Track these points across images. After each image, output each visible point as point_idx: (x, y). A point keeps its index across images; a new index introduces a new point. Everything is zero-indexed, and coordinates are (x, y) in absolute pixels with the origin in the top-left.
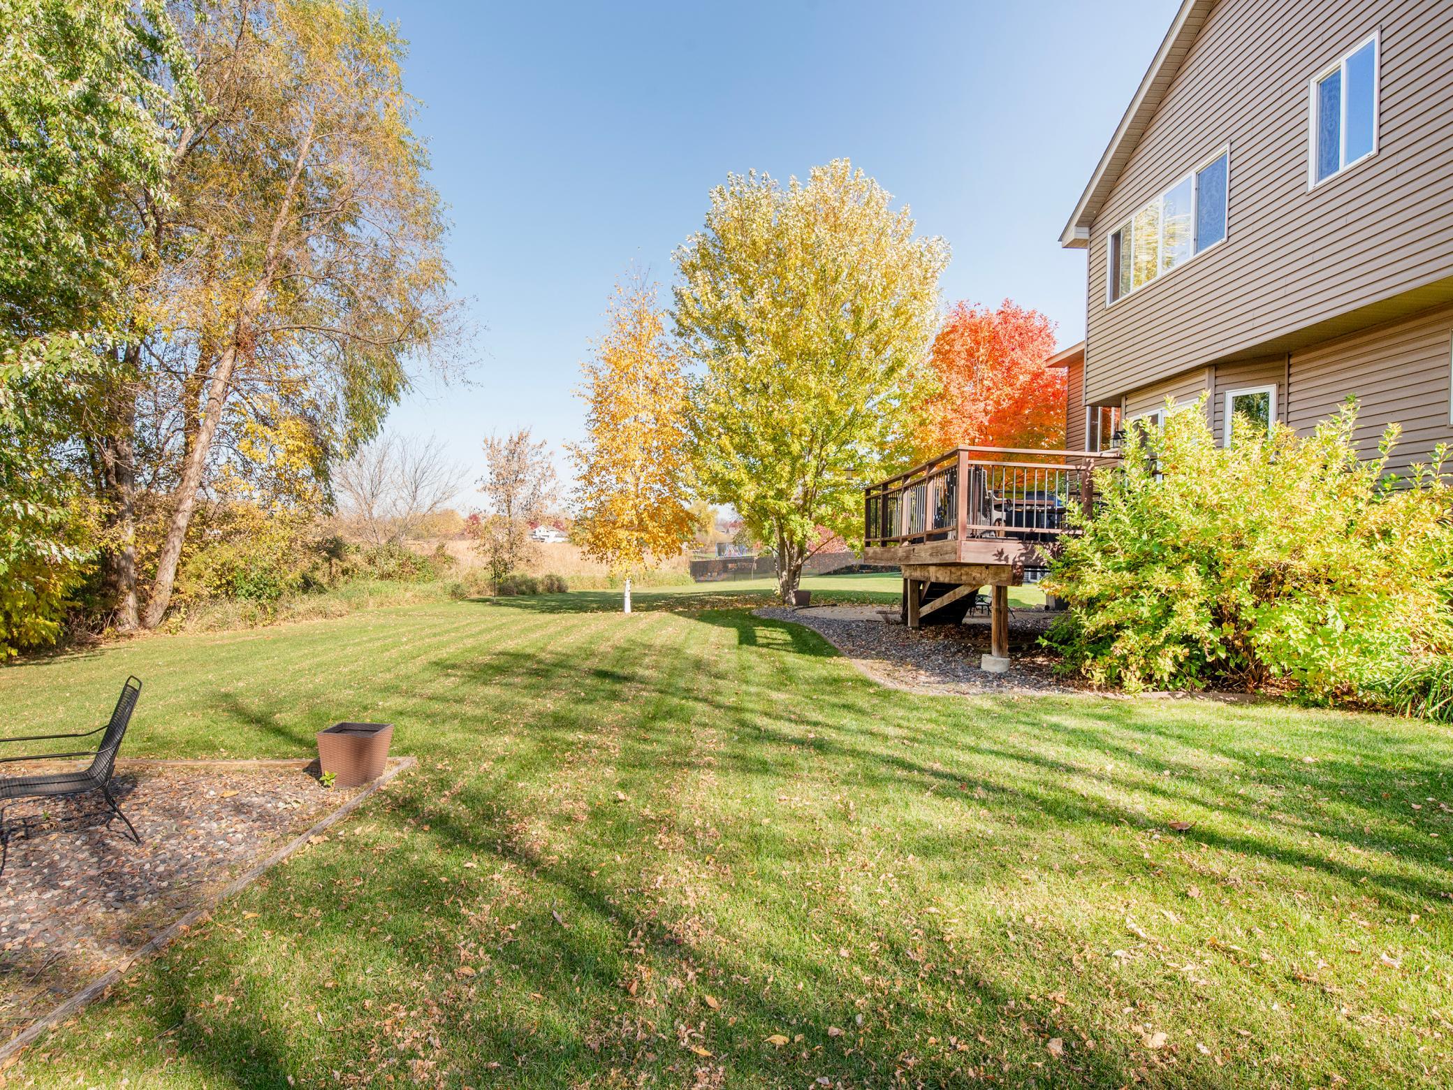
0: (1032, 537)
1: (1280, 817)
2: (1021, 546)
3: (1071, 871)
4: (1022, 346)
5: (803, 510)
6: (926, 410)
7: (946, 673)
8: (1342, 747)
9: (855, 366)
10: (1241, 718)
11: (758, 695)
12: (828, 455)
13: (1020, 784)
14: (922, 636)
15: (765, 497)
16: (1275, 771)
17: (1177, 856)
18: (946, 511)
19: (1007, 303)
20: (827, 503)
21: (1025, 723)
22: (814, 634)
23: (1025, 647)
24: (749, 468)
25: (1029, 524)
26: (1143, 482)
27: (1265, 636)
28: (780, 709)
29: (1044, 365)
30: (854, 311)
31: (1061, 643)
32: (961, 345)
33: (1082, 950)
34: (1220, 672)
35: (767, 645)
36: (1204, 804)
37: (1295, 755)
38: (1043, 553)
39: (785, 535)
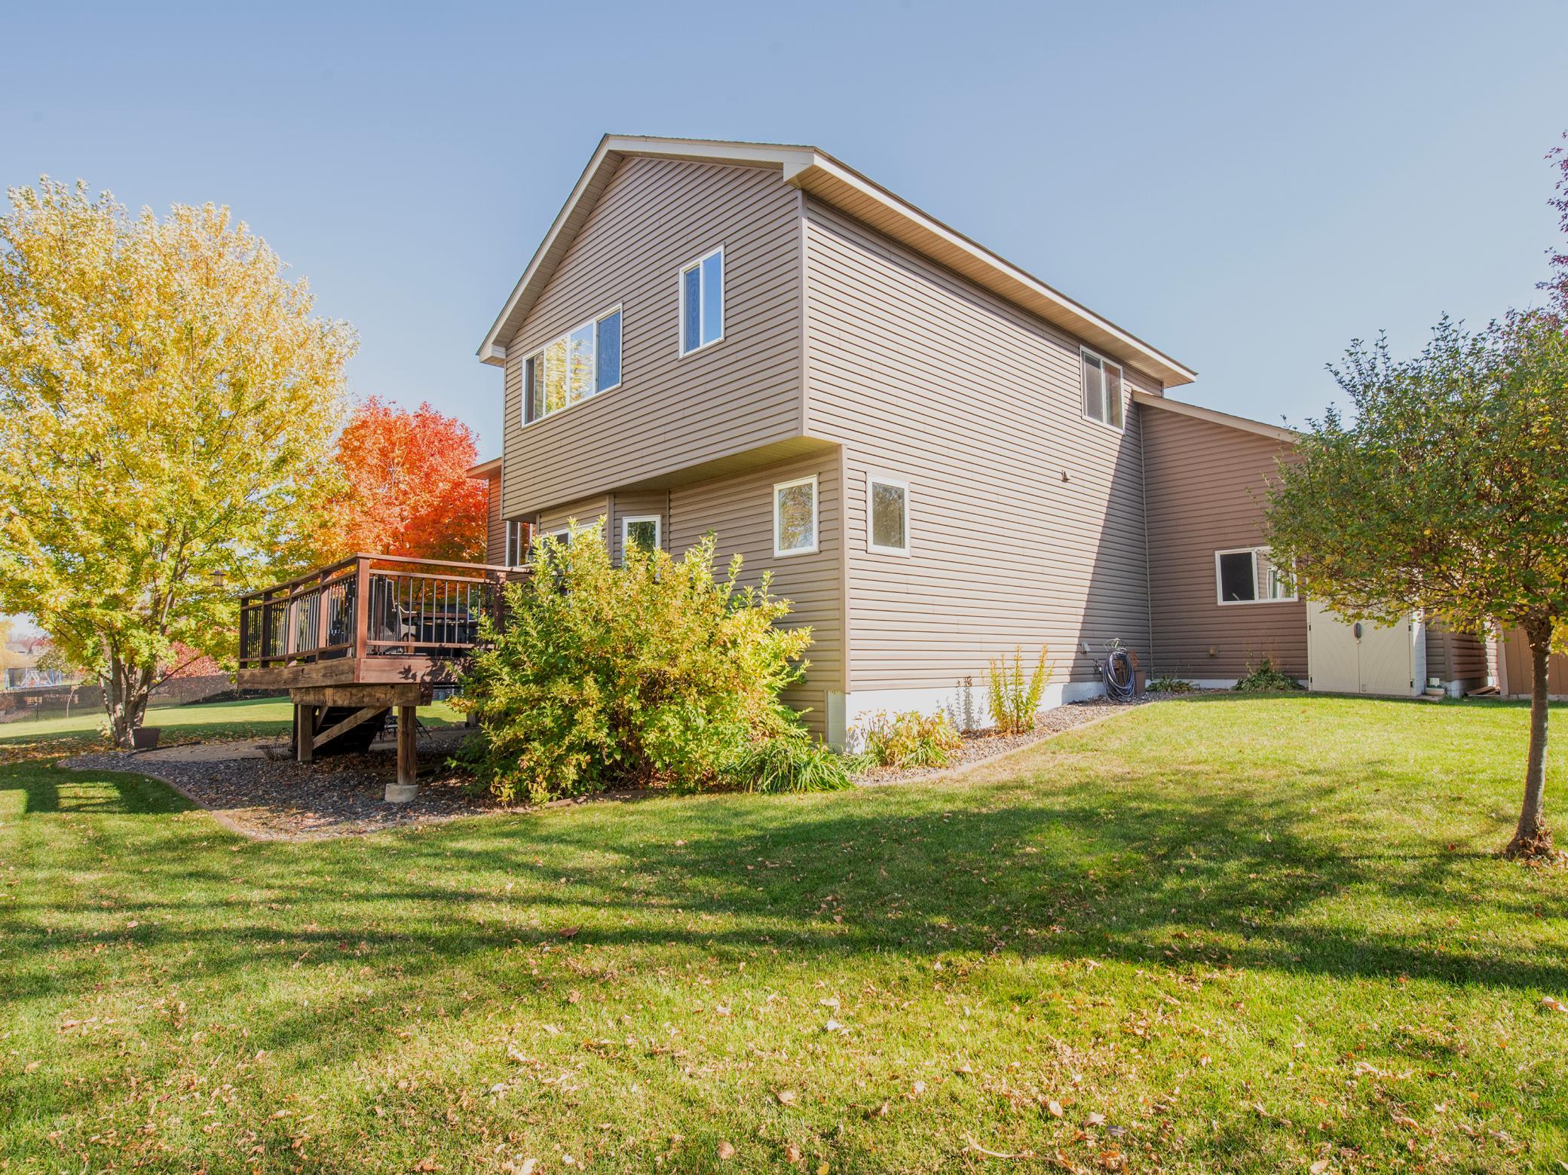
0: (444, 653)
1: (653, 901)
2: (430, 663)
3: (456, 1012)
4: (441, 453)
5: (150, 623)
6: (331, 510)
7: (342, 812)
8: (705, 826)
9: (235, 449)
10: (632, 814)
11: (48, 881)
12: (192, 554)
13: (413, 926)
14: (315, 771)
15: (88, 605)
16: (654, 859)
17: (563, 964)
18: (343, 625)
19: (425, 406)
20: (188, 614)
21: (428, 855)
22: (157, 784)
23: (438, 770)
24: (61, 568)
25: (440, 639)
26: (550, 597)
27: (651, 736)
28: (84, 897)
29: (465, 475)
30: (234, 385)
31: (471, 763)
32: (374, 442)
33: (458, 1099)
34: (618, 773)
35: (77, 809)
36: (592, 904)
37: (669, 840)
38: (454, 670)
39: (122, 657)
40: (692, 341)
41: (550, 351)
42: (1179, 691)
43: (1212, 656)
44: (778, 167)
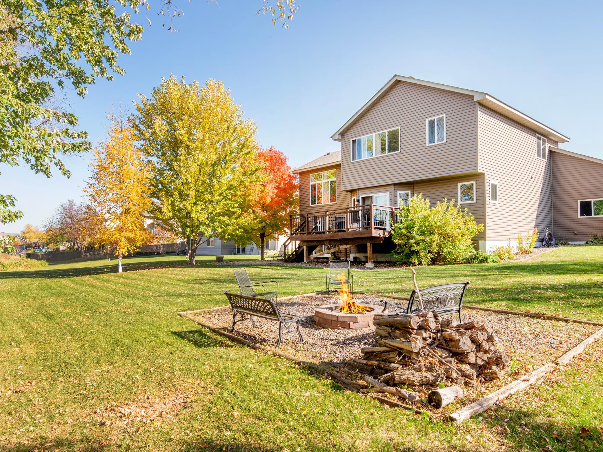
2: (383, 232)
29: (292, 172)
40: (432, 140)
41: (364, 139)
42: (565, 244)
43: (576, 234)
44: (473, 96)
